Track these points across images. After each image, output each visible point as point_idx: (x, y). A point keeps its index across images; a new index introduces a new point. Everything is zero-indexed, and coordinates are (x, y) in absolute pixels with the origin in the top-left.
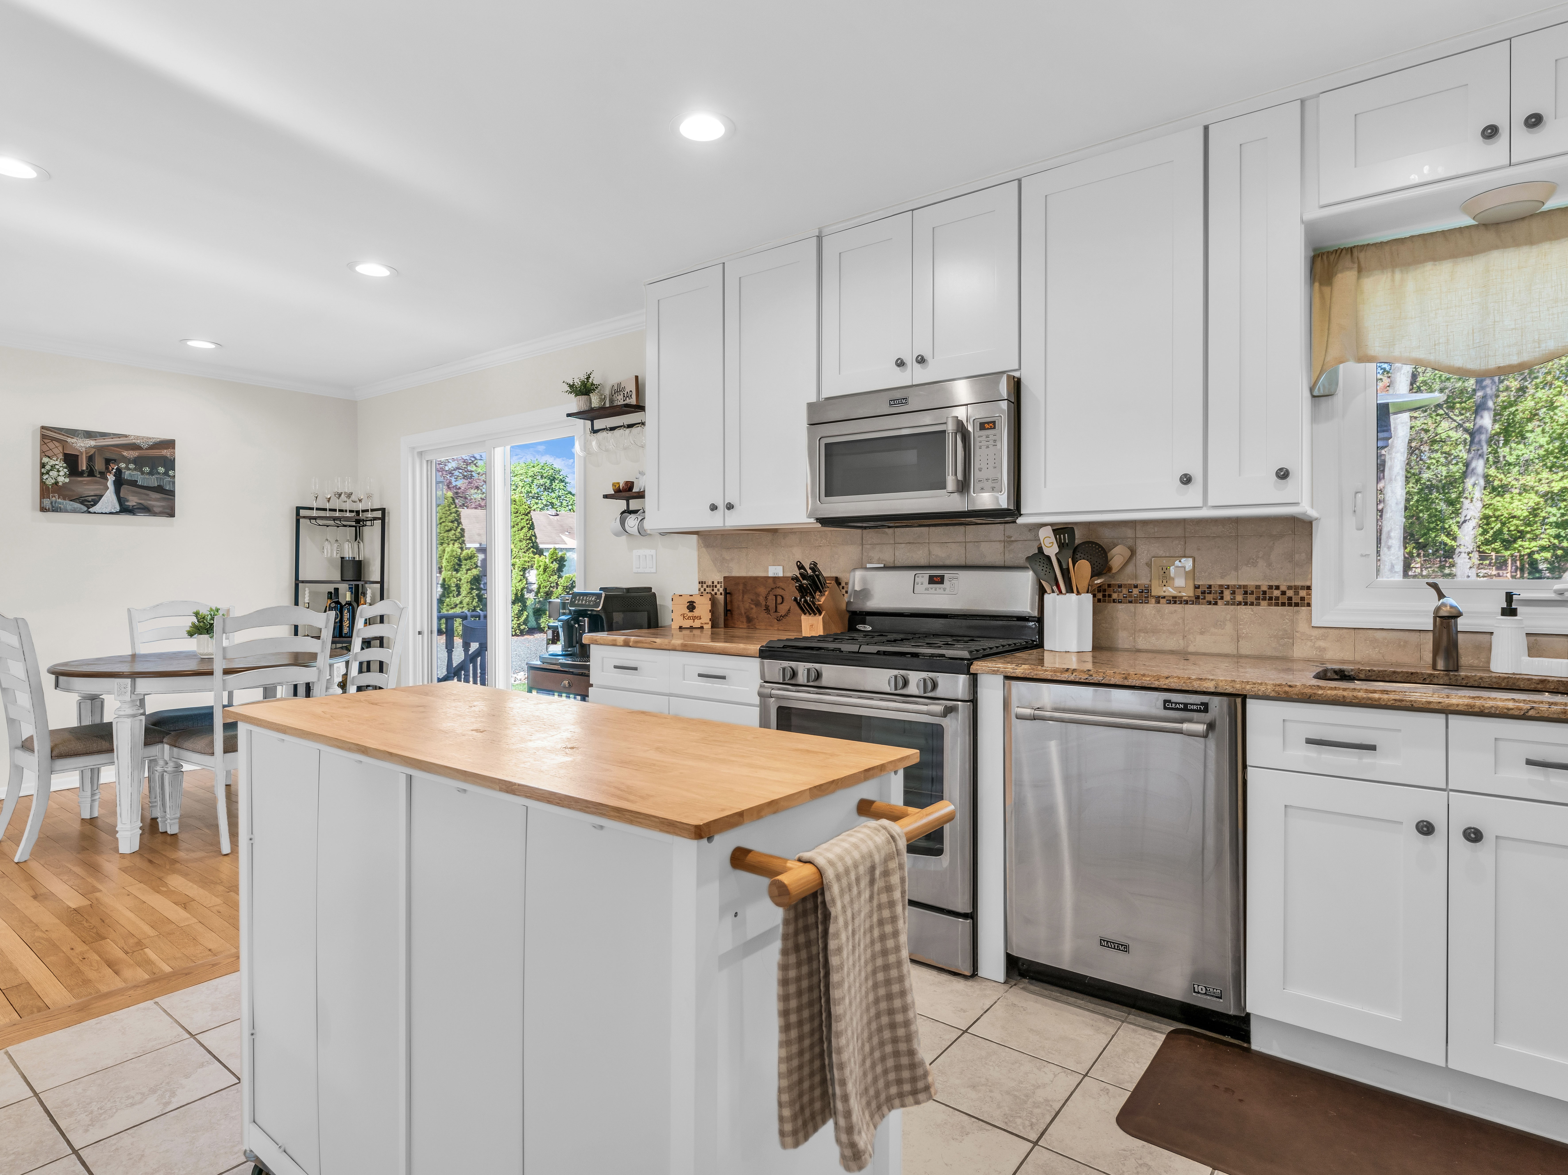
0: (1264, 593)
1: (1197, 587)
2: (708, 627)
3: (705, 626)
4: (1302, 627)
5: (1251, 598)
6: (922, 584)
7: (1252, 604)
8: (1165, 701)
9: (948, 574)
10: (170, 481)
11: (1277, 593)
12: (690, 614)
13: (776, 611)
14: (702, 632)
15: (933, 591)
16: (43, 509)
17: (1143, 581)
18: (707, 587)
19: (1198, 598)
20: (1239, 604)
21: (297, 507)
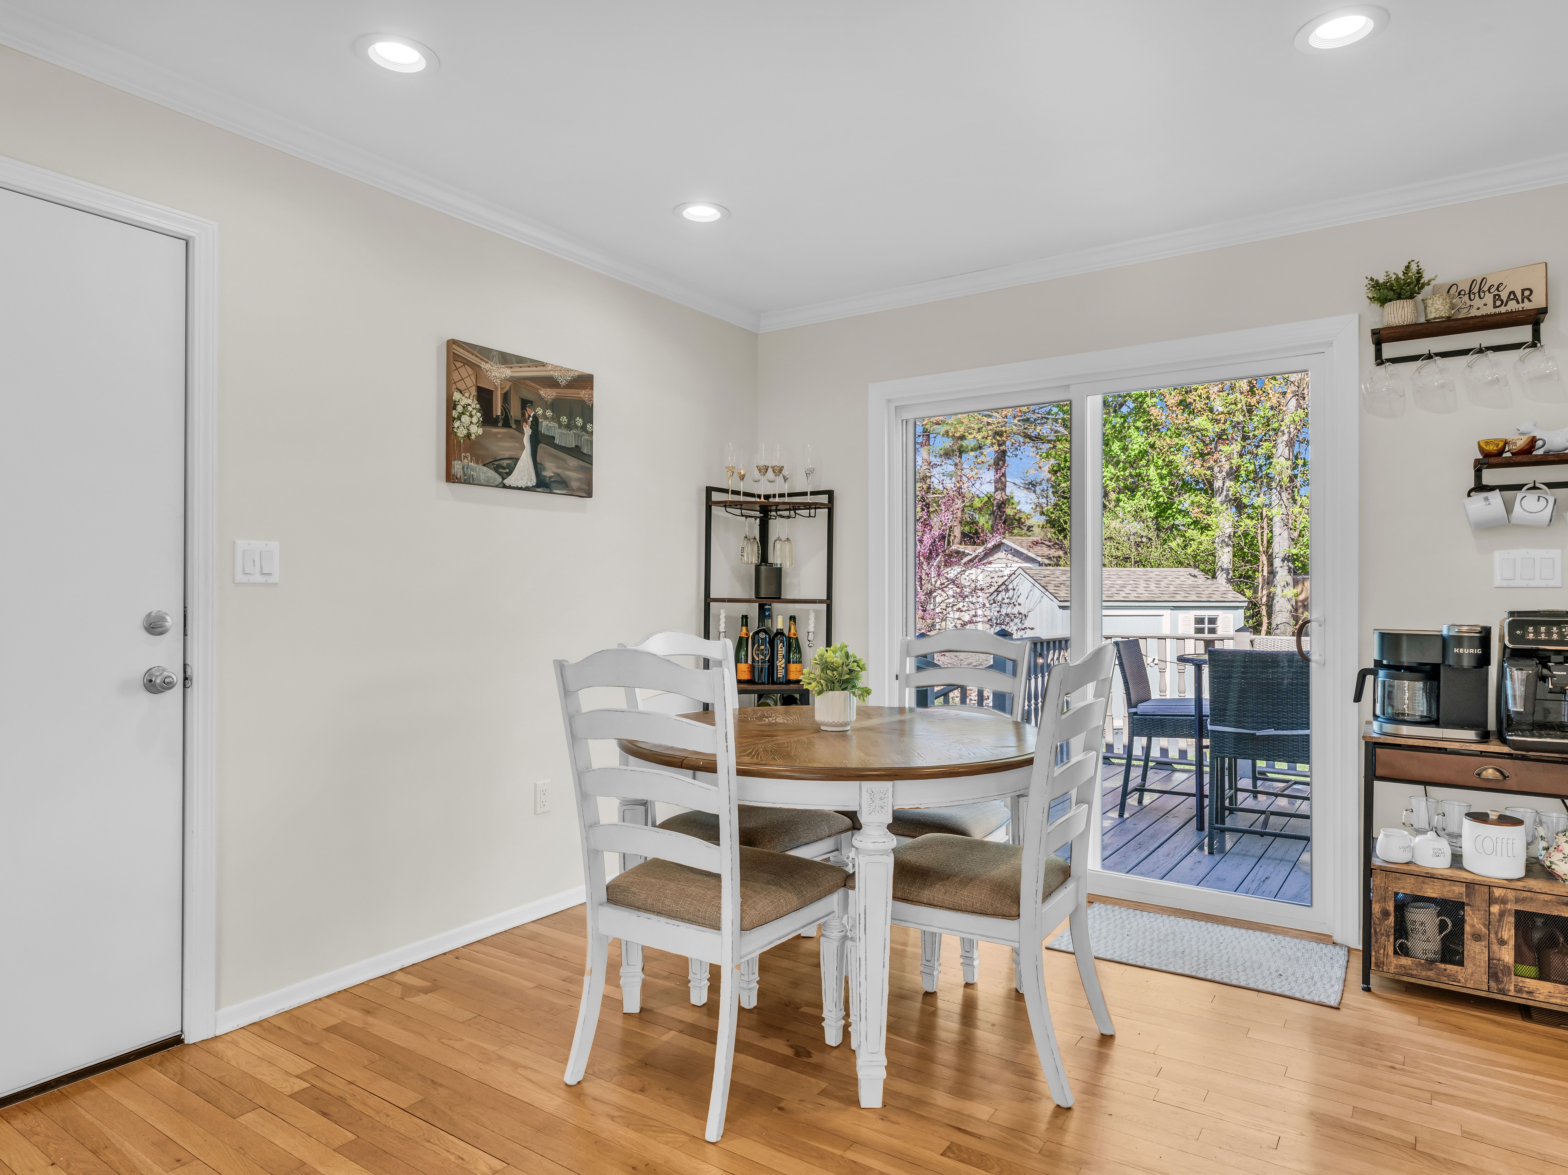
10: (588, 441)
16: (450, 478)
21: (707, 488)
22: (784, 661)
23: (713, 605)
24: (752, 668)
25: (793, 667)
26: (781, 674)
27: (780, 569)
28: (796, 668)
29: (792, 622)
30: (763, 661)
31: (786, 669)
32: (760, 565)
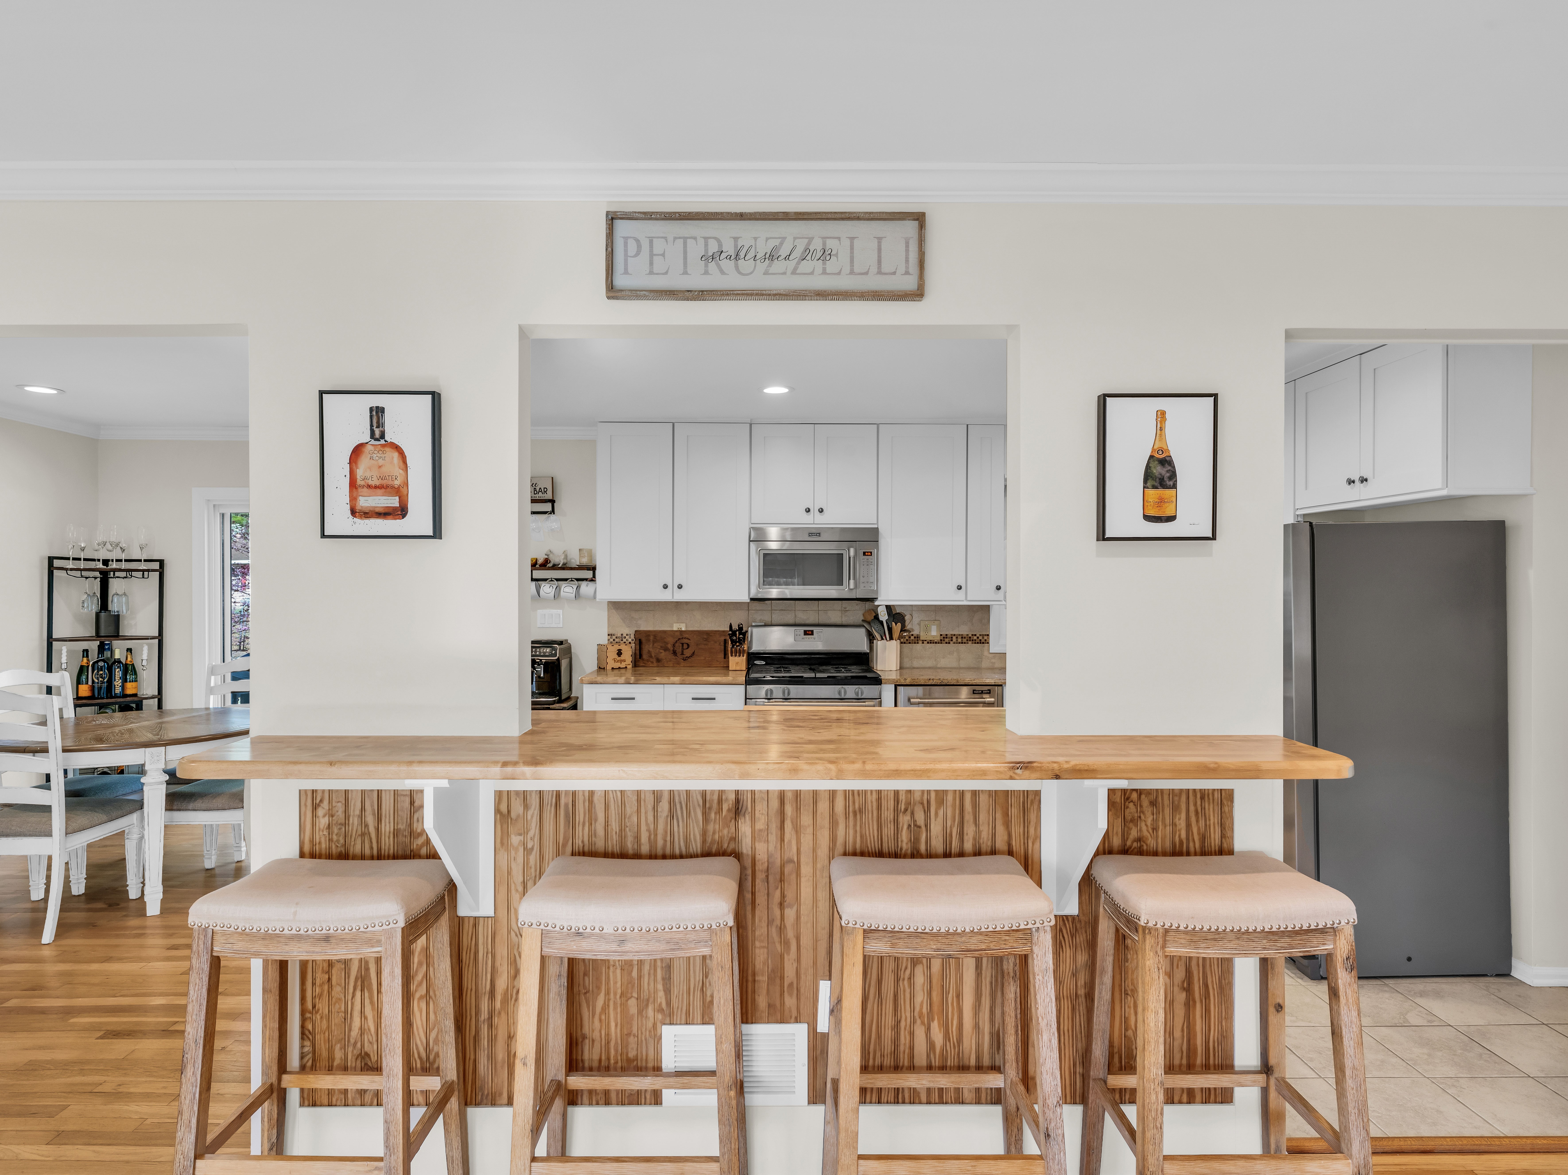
0: (970, 638)
1: (941, 635)
2: (630, 667)
3: (628, 667)
4: (986, 653)
5: (965, 640)
6: (800, 635)
7: (965, 643)
8: (974, 690)
9: (816, 630)
11: (975, 638)
12: (619, 658)
13: (682, 654)
14: (626, 671)
15: (807, 639)
17: (915, 633)
18: (616, 638)
19: (941, 640)
20: (959, 643)
21: (49, 558)
22: (120, 681)
23: (55, 644)
24: (92, 688)
25: (129, 685)
26: (118, 690)
27: (118, 616)
28: (132, 686)
29: (129, 653)
30: (103, 682)
31: (123, 687)
32: (100, 612)
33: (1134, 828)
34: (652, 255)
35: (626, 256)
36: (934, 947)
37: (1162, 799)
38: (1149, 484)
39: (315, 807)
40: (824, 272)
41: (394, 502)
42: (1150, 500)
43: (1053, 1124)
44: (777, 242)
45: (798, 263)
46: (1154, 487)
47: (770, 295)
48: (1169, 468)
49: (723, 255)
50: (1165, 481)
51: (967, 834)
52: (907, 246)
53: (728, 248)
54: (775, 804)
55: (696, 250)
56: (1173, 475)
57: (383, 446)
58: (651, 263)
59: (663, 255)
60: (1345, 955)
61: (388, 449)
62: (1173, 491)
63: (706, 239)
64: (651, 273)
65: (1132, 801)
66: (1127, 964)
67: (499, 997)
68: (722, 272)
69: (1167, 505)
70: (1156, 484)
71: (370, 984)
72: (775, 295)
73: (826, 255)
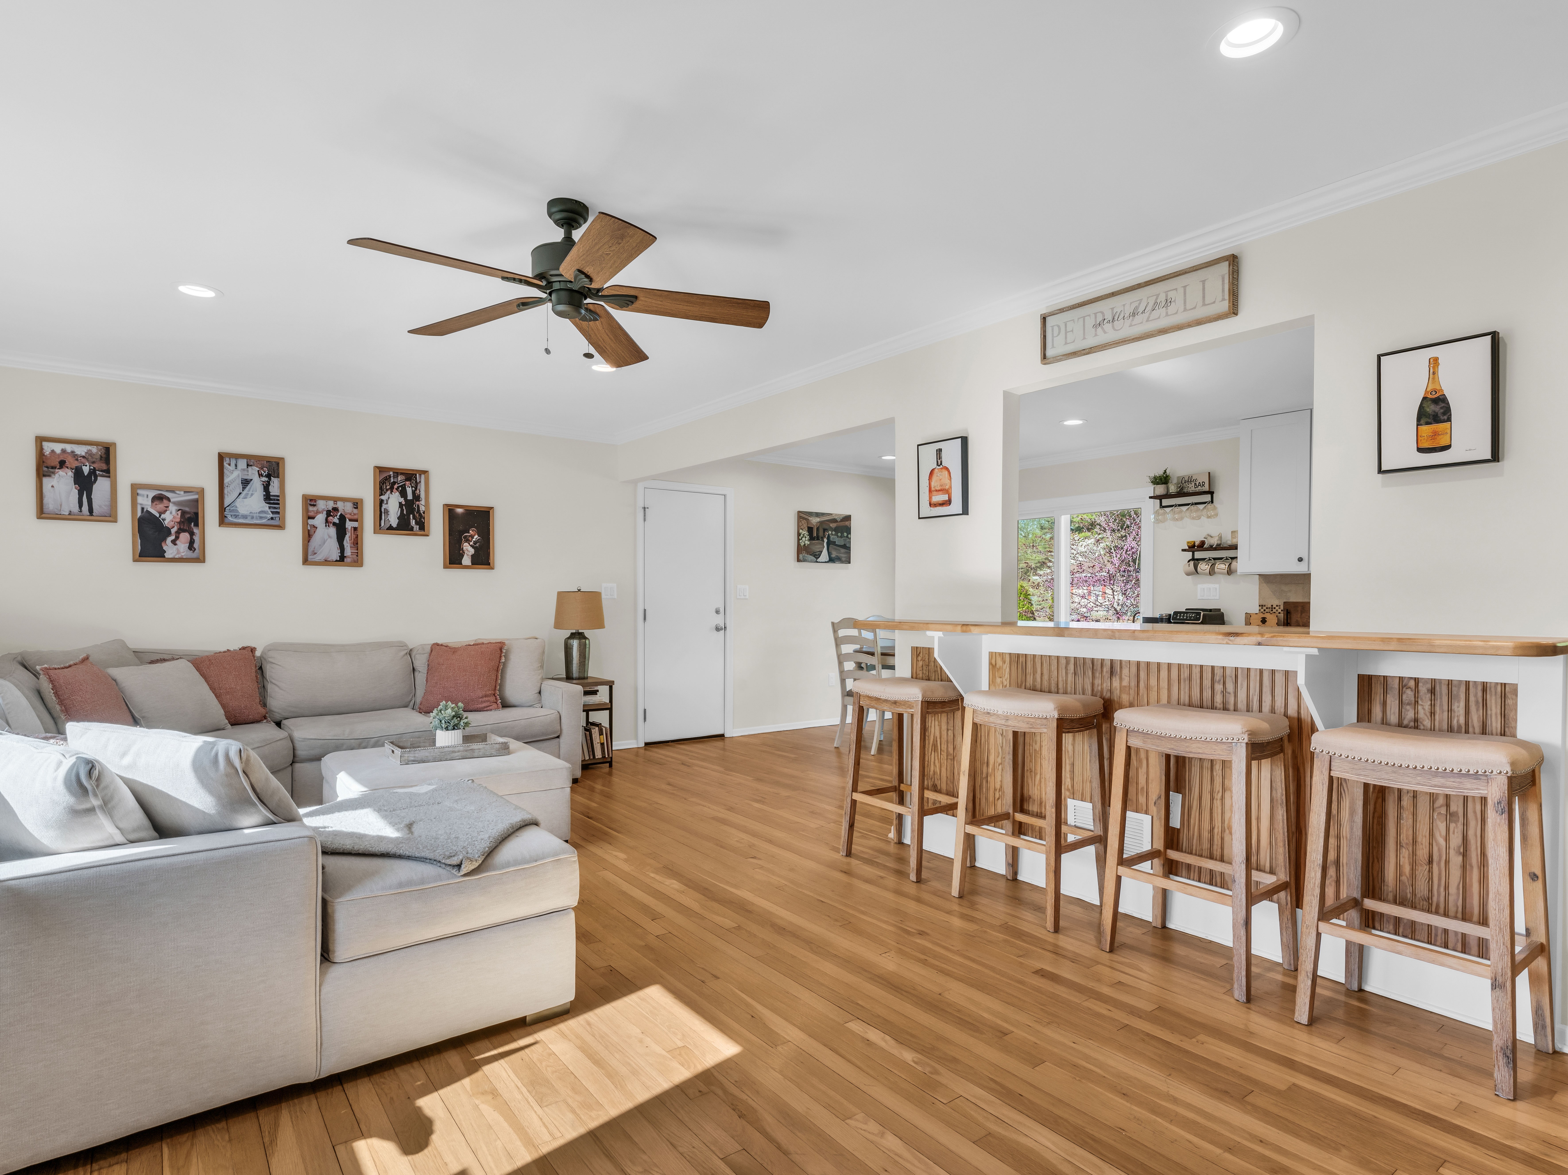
10: (849, 541)
16: (799, 560)
18: (1267, 608)
33: (1411, 710)
34: (1066, 332)
35: (1053, 336)
36: (1169, 747)
37: (1440, 688)
38: (1422, 422)
39: (918, 656)
40: (1167, 315)
41: (946, 497)
42: (1423, 435)
43: (1238, 875)
44: (1136, 304)
45: (1150, 314)
46: (1428, 423)
47: (1130, 340)
48: (1443, 405)
49: (1106, 321)
50: (1439, 417)
51: (1265, 702)
52: (1223, 281)
53: (1109, 317)
54: (1134, 670)
55: (1090, 322)
56: (1447, 410)
57: (941, 468)
58: (1066, 338)
59: (1072, 331)
60: (1496, 799)
61: (943, 470)
62: (1447, 424)
63: (1095, 314)
64: (1066, 343)
65: (1410, 688)
66: (1401, 821)
67: (991, 766)
68: (1105, 332)
69: (1441, 437)
70: (1430, 421)
71: (938, 749)
72: (1133, 339)
73: (1168, 302)
